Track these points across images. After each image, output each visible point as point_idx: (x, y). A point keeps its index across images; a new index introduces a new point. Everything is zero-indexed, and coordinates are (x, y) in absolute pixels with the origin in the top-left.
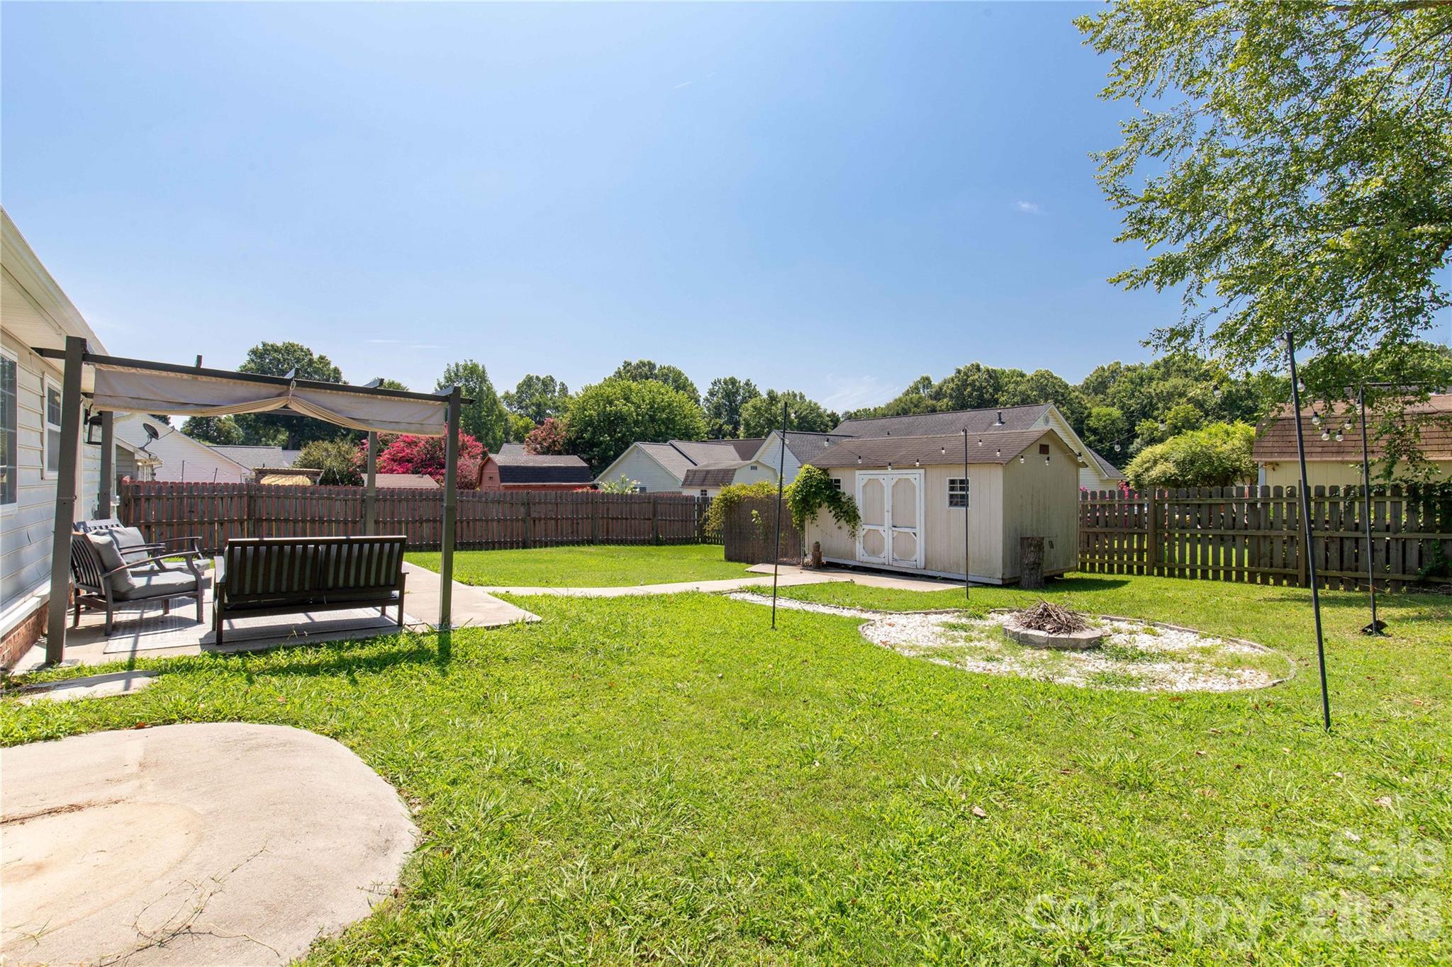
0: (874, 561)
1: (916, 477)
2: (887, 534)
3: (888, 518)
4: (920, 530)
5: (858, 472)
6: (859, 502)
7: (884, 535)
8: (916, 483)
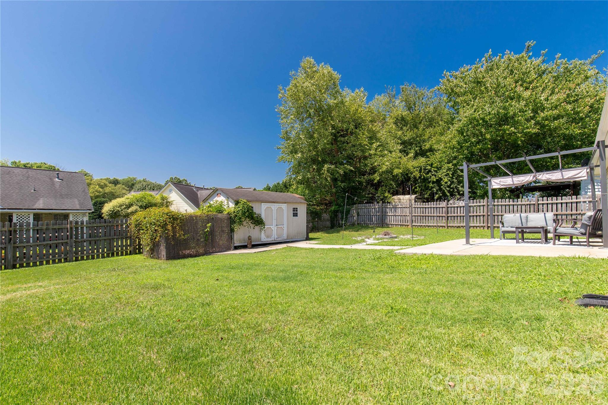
0: (269, 240)
1: (284, 206)
2: (274, 228)
3: (274, 223)
4: (285, 226)
5: (262, 204)
6: (263, 216)
7: (273, 229)
8: (284, 208)
